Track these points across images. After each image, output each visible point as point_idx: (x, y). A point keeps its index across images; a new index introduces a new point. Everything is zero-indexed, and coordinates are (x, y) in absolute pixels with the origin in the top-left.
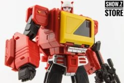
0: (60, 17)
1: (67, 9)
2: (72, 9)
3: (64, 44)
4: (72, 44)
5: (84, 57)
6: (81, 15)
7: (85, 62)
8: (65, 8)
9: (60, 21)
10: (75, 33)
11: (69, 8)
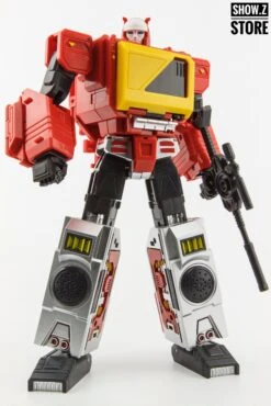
0: (116, 55)
1: (135, 35)
2: (146, 34)
3: (125, 112)
4: (144, 113)
5: (172, 140)
6: (169, 49)
7: (172, 151)
8: (131, 32)
9: (115, 62)
10: (148, 89)
11: (140, 33)
